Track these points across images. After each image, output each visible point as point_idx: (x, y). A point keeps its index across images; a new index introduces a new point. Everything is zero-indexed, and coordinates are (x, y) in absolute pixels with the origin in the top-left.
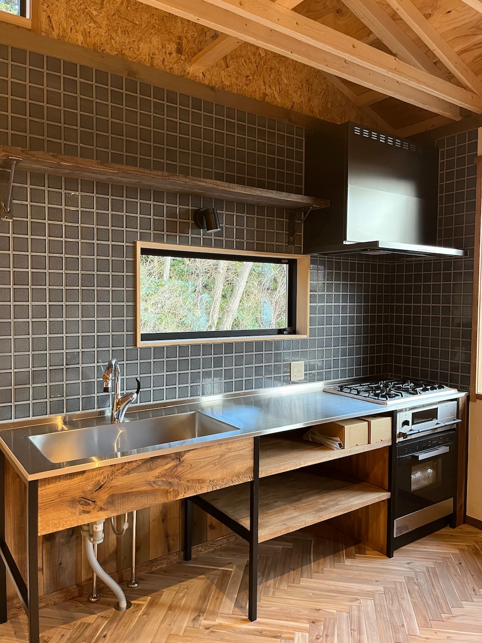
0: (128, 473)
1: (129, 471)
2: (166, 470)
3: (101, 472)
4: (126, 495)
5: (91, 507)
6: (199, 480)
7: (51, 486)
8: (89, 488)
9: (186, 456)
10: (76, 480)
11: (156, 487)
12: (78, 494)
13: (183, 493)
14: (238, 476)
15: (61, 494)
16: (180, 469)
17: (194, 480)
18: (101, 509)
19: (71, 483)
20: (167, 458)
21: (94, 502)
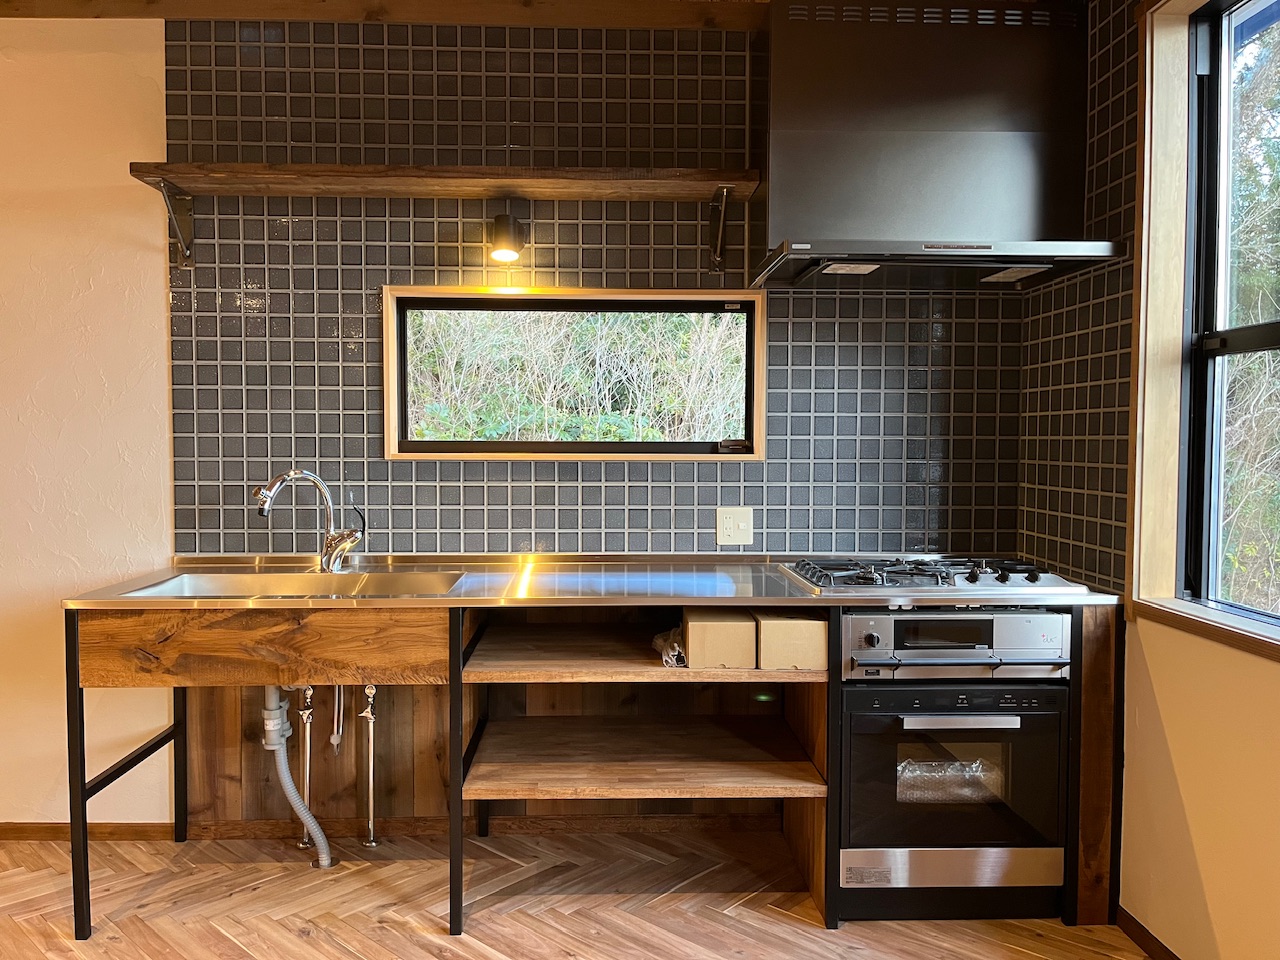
0: (210, 626)
1: (212, 623)
2: (274, 634)
3: (167, 616)
4: (208, 660)
5: (153, 666)
6: (336, 662)
7: (94, 622)
8: (150, 637)
9: (312, 618)
10: (130, 621)
11: (257, 657)
12: (133, 641)
13: (307, 676)
14: (415, 669)
15: (111, 637)
16: (299, 637)
17: (325, 660)
18: (168, 671)
19: (124, 625)
20: (277, 616)
21: (157, 658)
